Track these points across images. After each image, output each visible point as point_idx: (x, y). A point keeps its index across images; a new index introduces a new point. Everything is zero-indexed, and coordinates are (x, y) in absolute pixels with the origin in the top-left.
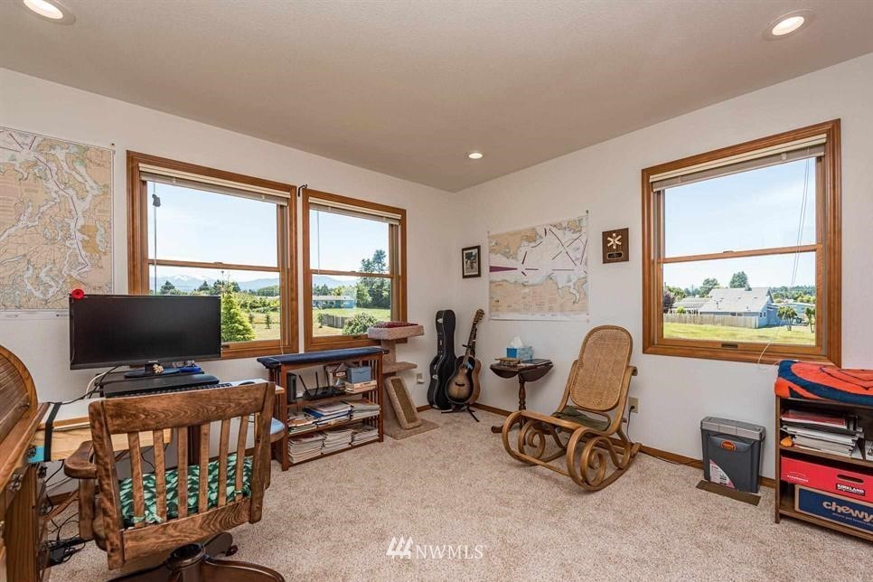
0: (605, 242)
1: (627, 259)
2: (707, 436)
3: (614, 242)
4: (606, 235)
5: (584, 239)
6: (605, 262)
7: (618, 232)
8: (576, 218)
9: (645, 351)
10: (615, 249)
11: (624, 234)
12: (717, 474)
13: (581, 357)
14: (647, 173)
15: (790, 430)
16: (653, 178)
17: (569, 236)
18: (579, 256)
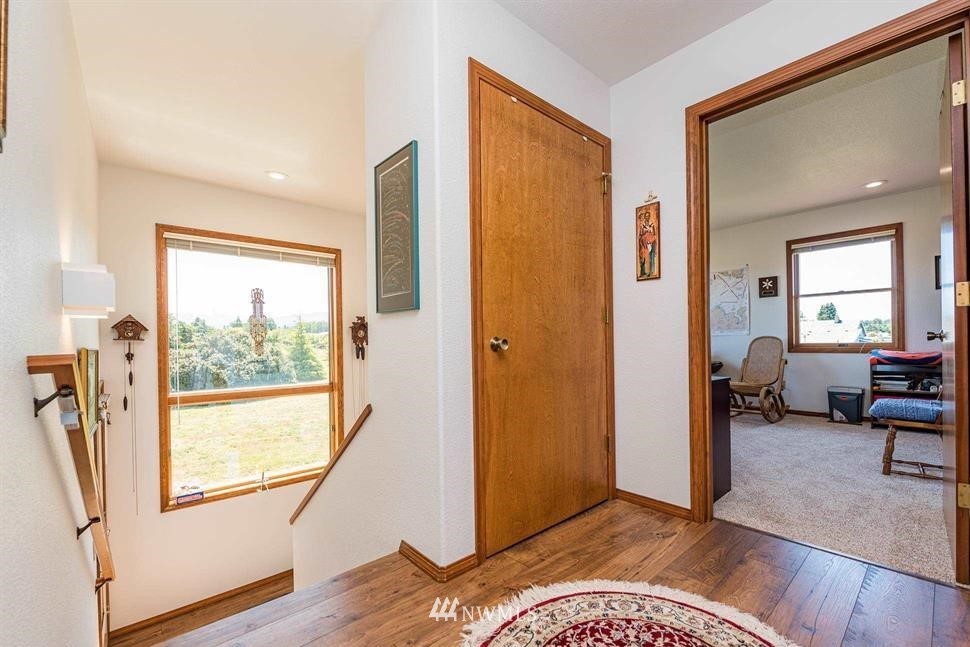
0: (761, 284)
1: (776, 295)
2: (832, 396)
3: (768, 284)
4: (762, 280)
5: (745, 282)
6: (761, 296)
7: (770, 279)
8: (738, 268)
9: (789, 351)
10: (768, 288)
11: (774, 280)
12: (838, 415)
13: (748, 356)
14: (789, 244)
15: (878, 382)
16: (793, 247)
17: (734, 279)
18: (741, 293)
